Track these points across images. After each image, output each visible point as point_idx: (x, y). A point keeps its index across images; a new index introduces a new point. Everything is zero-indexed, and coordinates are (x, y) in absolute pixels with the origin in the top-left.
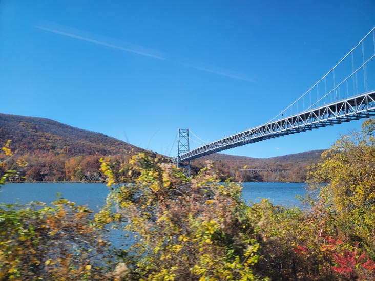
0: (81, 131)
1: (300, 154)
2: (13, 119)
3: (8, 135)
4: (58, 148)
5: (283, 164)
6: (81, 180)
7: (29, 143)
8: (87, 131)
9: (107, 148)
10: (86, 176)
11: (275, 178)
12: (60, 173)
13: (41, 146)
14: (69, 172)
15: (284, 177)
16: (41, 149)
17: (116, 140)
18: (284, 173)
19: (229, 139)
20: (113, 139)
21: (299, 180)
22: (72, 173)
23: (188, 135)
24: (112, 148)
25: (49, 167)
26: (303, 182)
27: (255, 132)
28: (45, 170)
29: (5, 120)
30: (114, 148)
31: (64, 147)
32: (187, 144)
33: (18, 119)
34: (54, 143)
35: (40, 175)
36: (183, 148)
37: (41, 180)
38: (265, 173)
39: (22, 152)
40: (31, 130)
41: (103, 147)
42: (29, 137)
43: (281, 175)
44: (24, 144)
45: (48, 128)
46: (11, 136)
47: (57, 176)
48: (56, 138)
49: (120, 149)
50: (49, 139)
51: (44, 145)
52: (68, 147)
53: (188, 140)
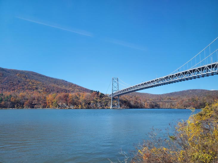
0: (52, 78)
1: (180, 92)
2: (13, 72)
3: (10, 81)
4: (39, 89)
5: (172, 98)
6: (56, 107)
7: (23, 86)
8: (55, 79)
9: (67, 89)
10: (59, 105)
11: (168, 106)
12: (44, 103)
13: (29, 87)
14: (49, 103)
15: (173, 106)
16: (30, 89)
17: (72, 84)
18: (173, 103)
19: (145, 84)
20: (70, 83)
21: (183, 107)
22: (50, 103)
23: (118, 81)
24: (70, 88)
25: (37, 100)
26: (185, 108)
27: (162, 80)
28: (35, 102)
29: (8, 72)
30: (71, 88)
31: (43, 88)
32: (117, 86)
33: (16, 72)
34: (37, 86)
35: (32, 105)
36: (115, 89)
37: (33, 107)
38: (161, 103)
39: (19, 91)
40: (23, 78)
41: (65, 88)
42: (23, 82)
43: (171, 104)
44: (20, 86)
45: (33, 77)
46: (12, 81)
47: (42, 105)
48: (38, 82)
49: (75, 89)
50: (34, 84)
51: (31, 87)
52: (45, 88)
53: (118, 84)
